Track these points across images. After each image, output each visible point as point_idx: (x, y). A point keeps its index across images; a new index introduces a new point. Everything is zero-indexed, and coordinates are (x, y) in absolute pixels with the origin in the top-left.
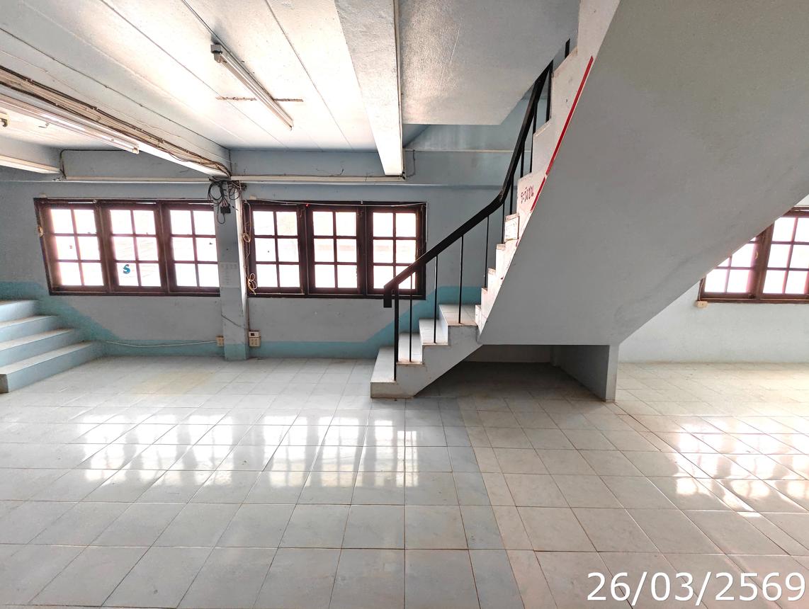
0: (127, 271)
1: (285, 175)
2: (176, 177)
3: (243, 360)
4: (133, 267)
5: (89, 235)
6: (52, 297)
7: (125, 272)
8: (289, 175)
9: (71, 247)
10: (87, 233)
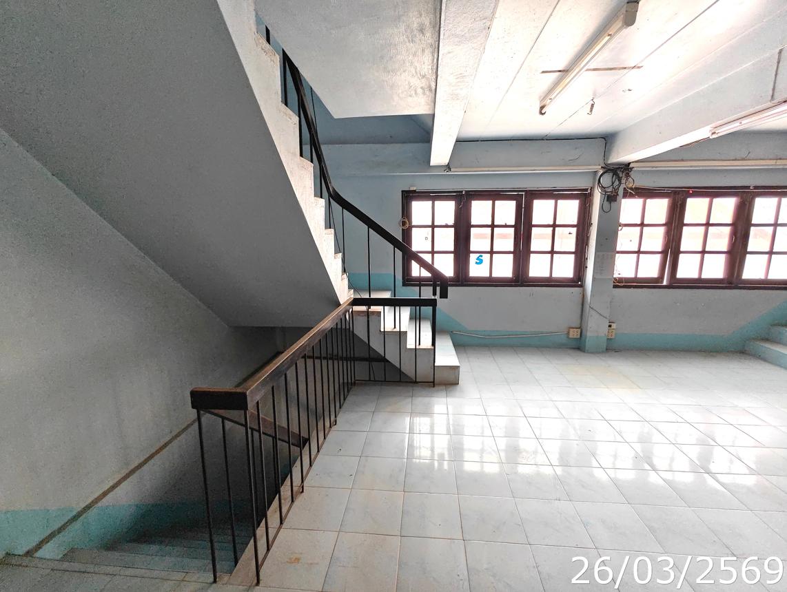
0: (480, 262)
1: (683, 160)
2: (564, 166)
3: (603, 352)
4: (486, 257)
5: (447, 226)
6: (404, 287)
7: (476, 263)
8: (687, 160)
9: (426, 238)
10: (444, 224)
